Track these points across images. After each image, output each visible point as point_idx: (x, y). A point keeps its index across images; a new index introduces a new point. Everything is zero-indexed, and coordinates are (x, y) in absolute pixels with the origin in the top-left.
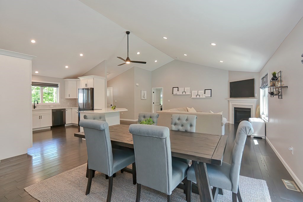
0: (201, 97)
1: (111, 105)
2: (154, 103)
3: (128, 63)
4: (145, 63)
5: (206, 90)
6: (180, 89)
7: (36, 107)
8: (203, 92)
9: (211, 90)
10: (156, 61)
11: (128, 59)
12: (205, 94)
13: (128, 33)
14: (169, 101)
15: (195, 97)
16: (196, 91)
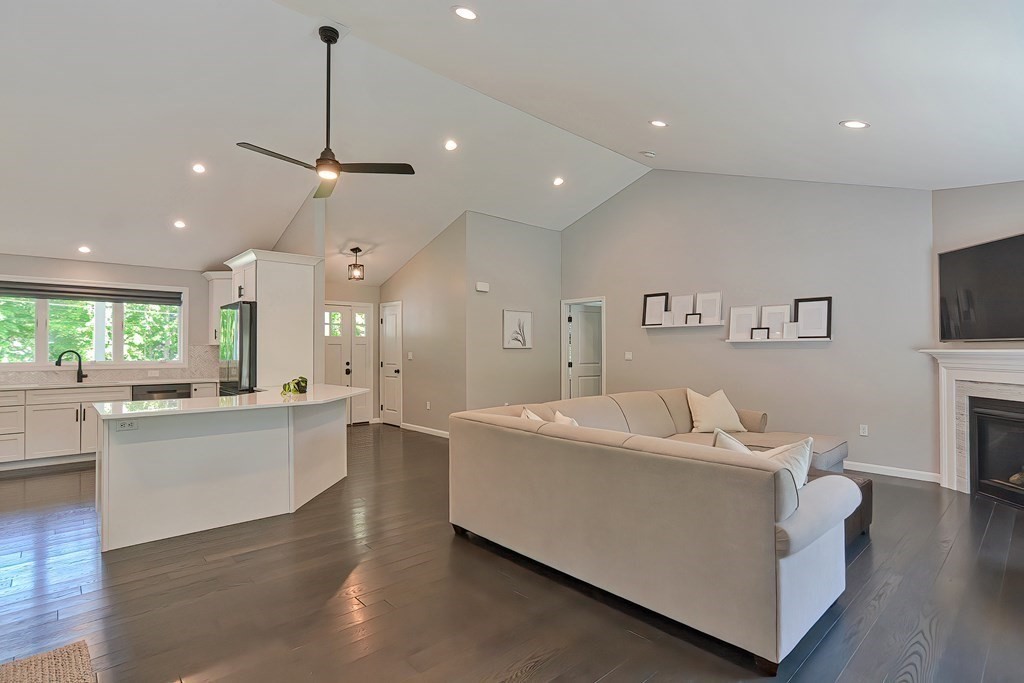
0: (775, 336)
1: (397, 371)
2: (570, 365)
3: (328, 175)
4: (406, 169)
5: (800, 304)
6: (674, 301)
7: (86, 376)
8: (786, 311)
9: (829, 299)
10: (558, 182)
11: (327, 158)
12: (796, 320)
13: (329, 35)
14: (629, 356)
15: (745, 337)
16: (753, 311)
